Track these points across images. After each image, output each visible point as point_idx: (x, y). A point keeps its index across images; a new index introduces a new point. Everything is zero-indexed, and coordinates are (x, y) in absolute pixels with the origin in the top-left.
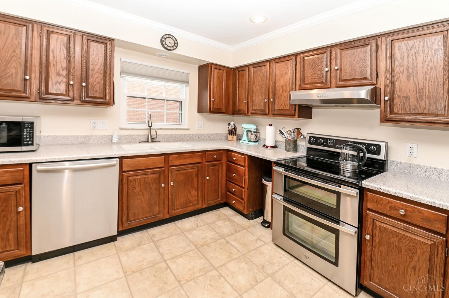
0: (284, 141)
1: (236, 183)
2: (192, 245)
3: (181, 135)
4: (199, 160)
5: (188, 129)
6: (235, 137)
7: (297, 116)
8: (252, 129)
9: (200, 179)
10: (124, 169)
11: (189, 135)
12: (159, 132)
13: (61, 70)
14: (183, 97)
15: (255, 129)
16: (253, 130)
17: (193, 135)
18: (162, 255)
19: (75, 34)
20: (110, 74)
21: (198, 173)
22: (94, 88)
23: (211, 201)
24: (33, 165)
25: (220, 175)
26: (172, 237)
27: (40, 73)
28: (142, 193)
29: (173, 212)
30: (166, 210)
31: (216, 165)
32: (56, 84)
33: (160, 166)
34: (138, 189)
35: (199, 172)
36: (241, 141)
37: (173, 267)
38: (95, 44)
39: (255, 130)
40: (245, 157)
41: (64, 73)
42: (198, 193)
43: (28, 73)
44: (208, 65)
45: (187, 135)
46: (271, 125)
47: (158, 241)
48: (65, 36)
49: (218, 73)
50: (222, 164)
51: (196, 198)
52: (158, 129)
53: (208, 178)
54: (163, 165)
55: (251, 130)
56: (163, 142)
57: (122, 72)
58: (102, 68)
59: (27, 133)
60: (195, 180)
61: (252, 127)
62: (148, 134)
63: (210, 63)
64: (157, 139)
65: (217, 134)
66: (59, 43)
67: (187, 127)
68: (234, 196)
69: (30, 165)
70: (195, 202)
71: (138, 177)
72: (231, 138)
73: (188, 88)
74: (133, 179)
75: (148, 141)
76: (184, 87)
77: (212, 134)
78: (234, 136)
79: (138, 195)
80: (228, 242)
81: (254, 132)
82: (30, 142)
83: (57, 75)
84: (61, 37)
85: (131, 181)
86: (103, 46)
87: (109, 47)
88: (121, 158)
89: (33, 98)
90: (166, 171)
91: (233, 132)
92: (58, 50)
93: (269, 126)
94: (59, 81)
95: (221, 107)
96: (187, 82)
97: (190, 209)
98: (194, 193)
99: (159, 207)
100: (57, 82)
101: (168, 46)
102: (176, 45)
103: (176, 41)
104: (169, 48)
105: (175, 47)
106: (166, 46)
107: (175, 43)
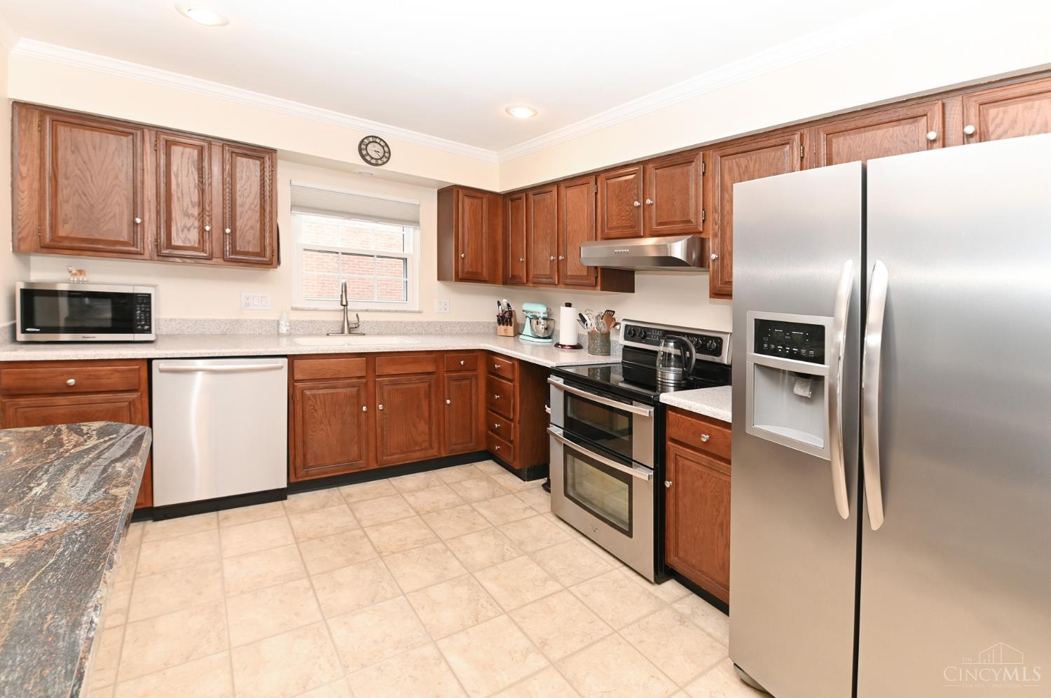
0: (587, 334)
1: (501, 412)
2: (411, 510)
3: (406, 324)
4: (431, 368)
5: (419, 312)
6: (510, 329)
7: (598, 287)
8: (539, 313)
9: (433, 403)
10: (297, 377)
11: (421, 323)
12: (363, 317)
13: (190, 206)
14: (409, 251)
15: (544, 313)
16: (542, 315)
17: (429, 323)
18: (359, 521)
19: (210, 144)
20: (271, 212)
21: (430, 391)
22: (244, 236)
23: (455, 444)
24: (154, 361)
25: (474, 398)
26: (379, 499)
27: (158, 212)
28: (329, 421)
29: (385, 458)
30: (372, 455)
31: (465, 378)
32: (183, 231)
33: (360, 375)
34: (320, 412)
35: (433, 389)
36: (521, 337)
37: (374, 535)
38: (244, 160)
39: (546, 315)
40: (513, 364)
41: (196, 211)
42: (430, 429)
43: (139, 214)
44: (452, 189)
45: (419, 322)
46: (569, 305)
47: (355, 503)
48: (194, 149)
49: (472, 204)
50: (476, 377)
51: (427, 437)
52: (362, 311)
53: (448, 402)
54: (364, 374)
55: (538, 315)
56: (371, 334)
57: (295, 206)
58: (257, 201)
59: (142, 311)
60: (425, 404)
61: (540, 310)
62: (342, 320)
63: (456, 186)
64: (360, 330)
65: (478, 322)
66: (185, 160)
67: (417, 309)
68: (497, 437)
69: (149, 361)
70: (426, 444)
71: (321, 392)
72: (503, 331)
73: (418, 233)
74: (312, 395)
75: (343, 332)
76: (410, 231)
77: (468, 323)
78: (509, 327)
79: (321, 423)
80: (474, 510)
81: (544, 319)
82: (146, 327)
83: (184, 215)
84: (188, 150)
85: (309, 399)
86: (258, 162)
87: (267, 163)
88: (292, 358)
89: (147, 255)
90: (371, 384)
91: (506, 319)
92: (185, 172)
93: (566, 306)
94: (188, 225)
95: (479, 271)
96: (415, 222)
97: (416, 456)
98: (423, 427)
99: (359, 448)
100: (185, 227)
101: (372, 158)
102: (387, 155)
103: (386, 149)
104: (373, 161)
105: (385, 160)
106: (368, 158)
107: (385, 152)
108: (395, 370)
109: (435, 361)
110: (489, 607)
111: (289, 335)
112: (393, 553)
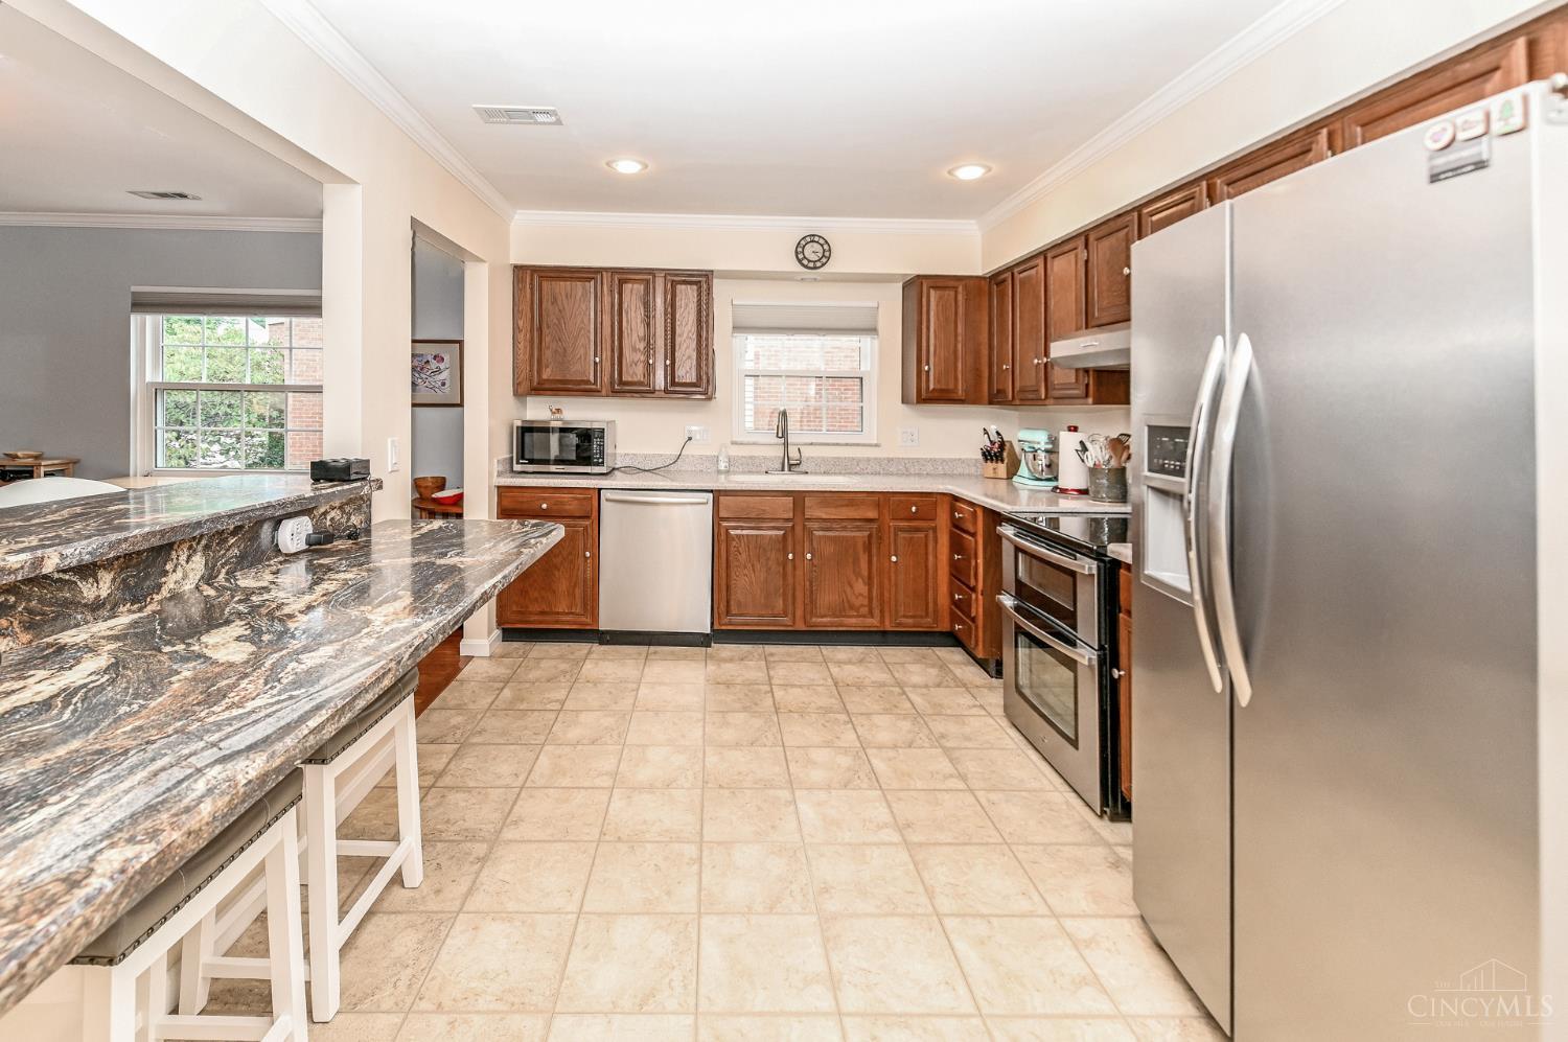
1: (963, 579)
2: (830, 680)
3: (859, 461)
4: (872, 514)
5: (876, 445)
6: (1002, 468)
7: (1090, 400)
8: (1039, 443)
9: (875, 559)
10: (722, 514)
11: (878, 461)
12: (807, 452)
13: (638, 341)
14: (866, 367)
15: (1047, 443)
16: (1043, 446)
17: (890, 460)
18: (770, 678)
19: (654, 277)
20: (707, 339)
21: (870, 543)
22: (683, 366)
23: (904, 616)
24: (603, 492)
25: (931, 558)
27: (612, 350)
28: (753, 566)
29: (814, 619)
30: (799, 613)
31: (917, 530)
32: (632, 366)
33: (786, 516)
34: (744, 556)
35: (874, 540)
36: (1016, 479)
37: (779, 693)
38: (683, 287)
39: (1050, 446)
40: (975, 511)
41: (642, 346)
42: (870, 591)
43: (599, 353)
44: (915, 281)
45: (876, 459)
46: (1076, 429)
47: (774, 662)
48: (640, 284)
49: (941, 298)
50: (935, 530)
51: (866, 602)
52: (806, 444)
53: (894, 559)
54: (791, 515)
55: (1037, 446)
56: (811, 473)
57: (737, 328)
58: (694, 329)
59: (597, 445)
60: (863, 560)
61: (1040, 438)
62: (782, 455)
63: (918, 276)
64: (802, 468)
65: (960, 459)
66: (634, 297)
67: (875, 442)
68: (959, 613)
69: (600, 490)
70: (865, 610)
71: (745, 532)
72: (991, 471)
73: (876, 342)
74: (737, 535)
75: (783, 470)
76: (866, 342)
77: (944, 460)
78: (1000, 464)
79: (745, 567)
80: (904, 693)
81: (1047, 451)
82: (600, 460)
83: (633, 351)
84: (636, 286)
85: (734, 540)
86: (695, 287)
87: (705, 286)
88: (717, 494)
89: (604, 391)
90: (799, 529)
91: (996, 452)
92: (633, 309)
93: (1070, 430)
94: (636, 360)
95: (951, 386)
96: (872, 330)
97: (852, 622)
98: (860, 587)
99: (784, 600)
100: (634, 361)
101: (809, 261)
102: (827, 254)
103: (826, 247)
104: (811, 265)
105: (824, 260)
106: (805, 262)
107: (824, 251)
108: (826, 513)
109: (878, 505)
110: (866, 780)
111: (727, 472)
112: (790, 711)
